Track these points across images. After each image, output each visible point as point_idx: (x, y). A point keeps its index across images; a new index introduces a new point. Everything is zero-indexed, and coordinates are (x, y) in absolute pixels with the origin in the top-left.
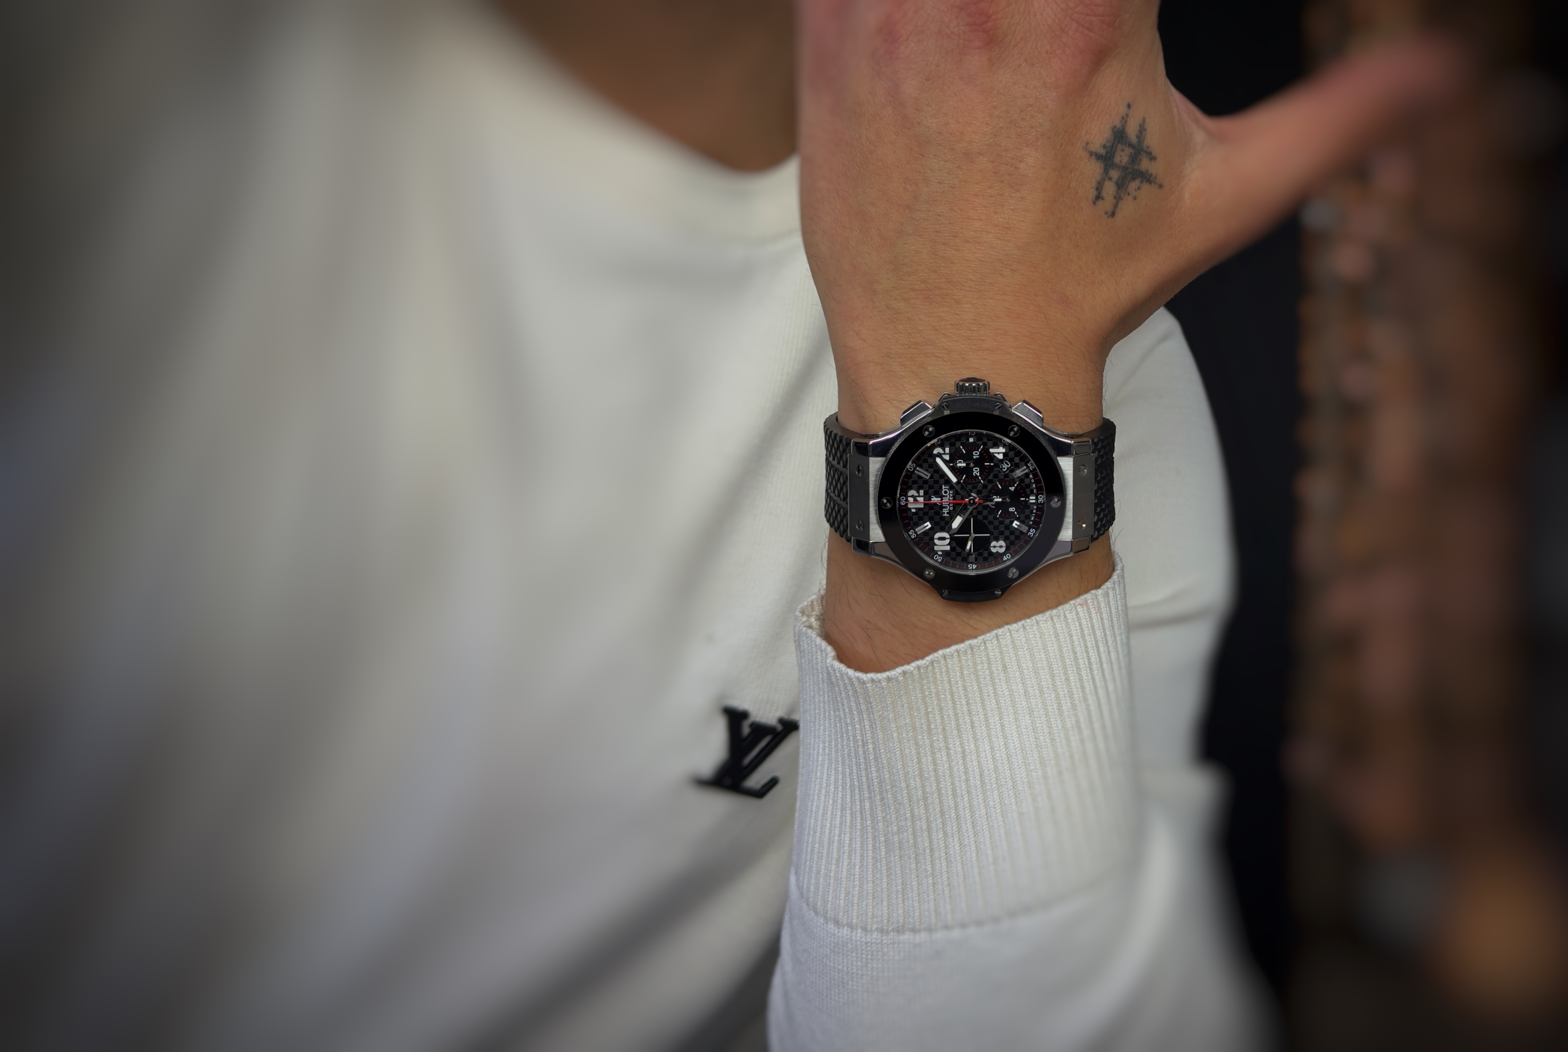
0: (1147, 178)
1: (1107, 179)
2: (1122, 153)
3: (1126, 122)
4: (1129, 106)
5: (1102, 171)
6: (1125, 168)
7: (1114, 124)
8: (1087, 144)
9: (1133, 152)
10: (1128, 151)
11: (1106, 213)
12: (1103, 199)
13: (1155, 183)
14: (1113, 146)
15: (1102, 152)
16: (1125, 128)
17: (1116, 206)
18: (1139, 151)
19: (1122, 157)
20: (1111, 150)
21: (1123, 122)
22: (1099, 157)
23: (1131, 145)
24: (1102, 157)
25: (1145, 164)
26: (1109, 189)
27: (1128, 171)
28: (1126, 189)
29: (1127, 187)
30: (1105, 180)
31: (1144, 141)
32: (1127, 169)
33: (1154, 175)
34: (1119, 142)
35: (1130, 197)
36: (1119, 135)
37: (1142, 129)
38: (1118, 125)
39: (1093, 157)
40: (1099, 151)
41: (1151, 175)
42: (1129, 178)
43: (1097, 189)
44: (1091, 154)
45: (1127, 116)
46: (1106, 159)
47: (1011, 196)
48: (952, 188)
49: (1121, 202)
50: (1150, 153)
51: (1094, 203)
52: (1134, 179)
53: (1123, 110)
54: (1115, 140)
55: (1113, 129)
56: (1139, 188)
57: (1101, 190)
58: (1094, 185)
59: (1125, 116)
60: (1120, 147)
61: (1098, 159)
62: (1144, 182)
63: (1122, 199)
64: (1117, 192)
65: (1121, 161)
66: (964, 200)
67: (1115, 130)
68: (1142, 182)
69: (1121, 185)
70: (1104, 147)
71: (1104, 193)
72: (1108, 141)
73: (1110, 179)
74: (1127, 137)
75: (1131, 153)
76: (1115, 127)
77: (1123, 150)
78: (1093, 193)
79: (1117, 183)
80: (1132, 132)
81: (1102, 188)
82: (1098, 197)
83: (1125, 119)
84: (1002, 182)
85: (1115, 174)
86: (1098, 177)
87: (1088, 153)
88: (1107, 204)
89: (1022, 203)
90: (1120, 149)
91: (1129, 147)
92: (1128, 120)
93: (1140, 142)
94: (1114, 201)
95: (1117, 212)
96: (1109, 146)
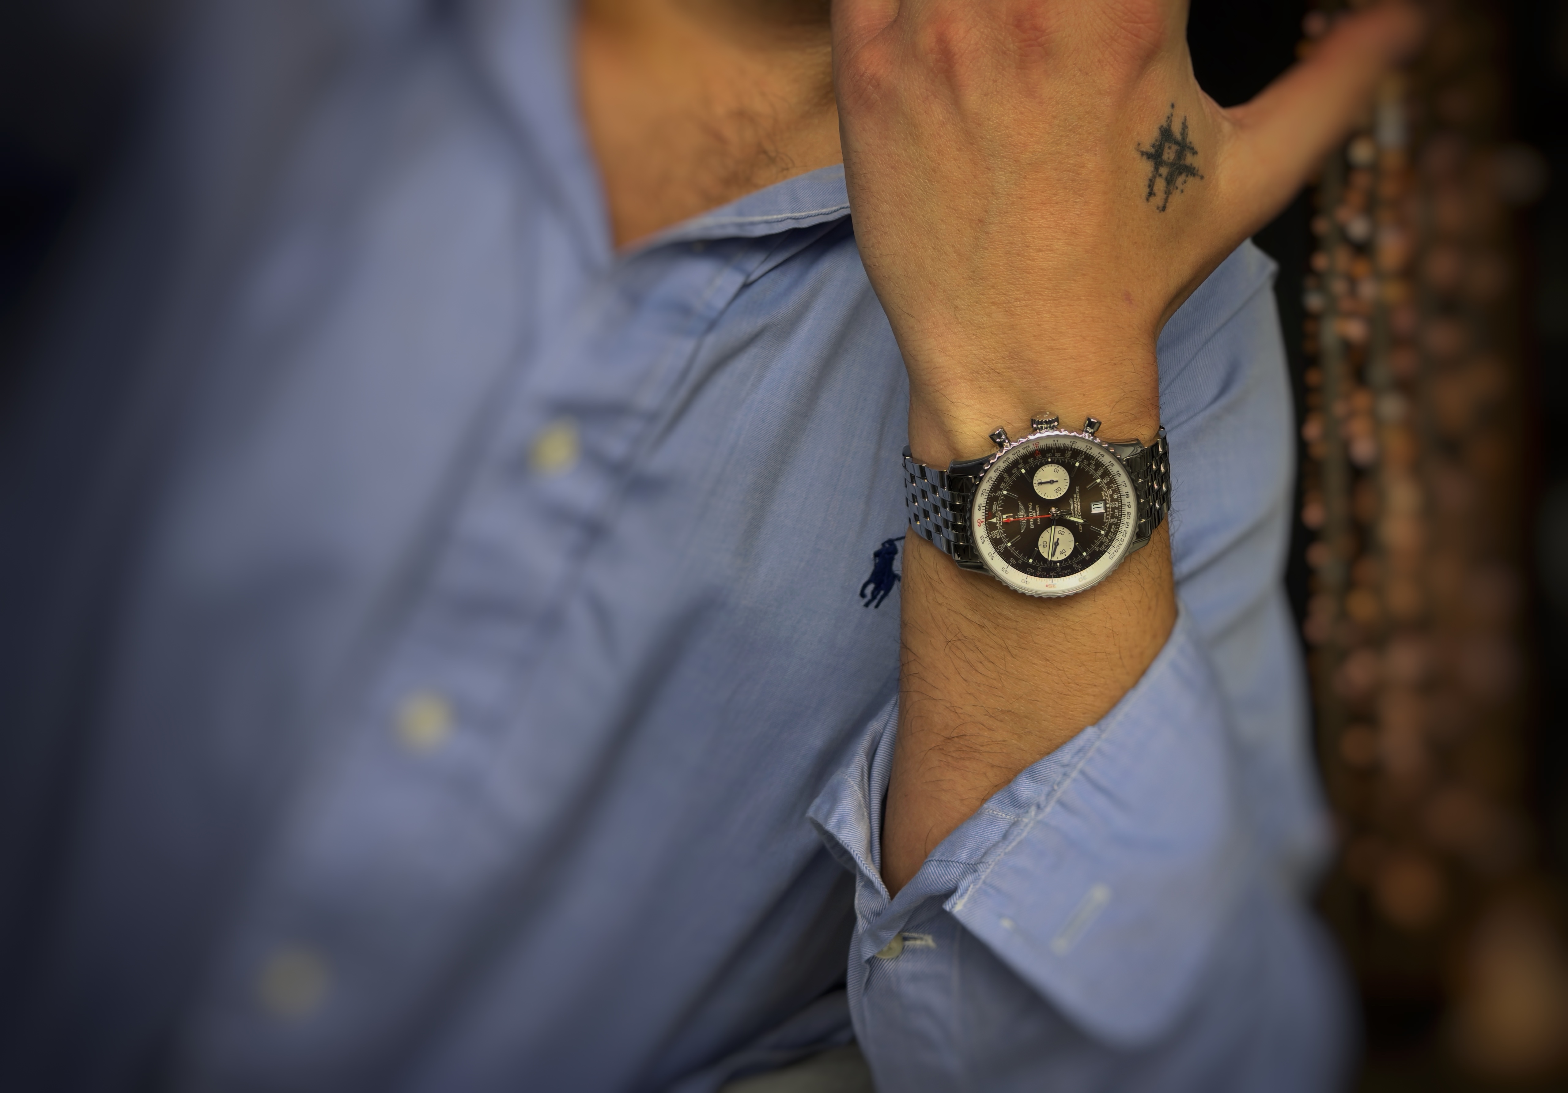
0: (1191, 171)
1: (1157, 176)
2: (1169, 151)
3: (1171, 121)
4: (1173, 106)
5: (1153, 169)
6: (1172, 165)
7: (1162, 124)
8: (1139, 144)
9: (1179, 148)
10: (1175, 148)
11: (1158, 208)
12: (1155, 195)
13: (1198, 175)
14: (1161, 144)
15: (1152, 151)
16: (1170, 127)
17: (1166, 200)
18: (1184, 147)
19: (1169, 154)
20: (1160, 148)
21: (1169, 121)
22: (1149, 156)
23: (1177, 143)
24: (1152, 156)
25: (1189, 159)
26: (1160, 185)
27: (1175, 167)
28: (1175, 184)
29: (1175, 181)
30: (1154, 177)
31: (1187, 137)
32: (1174, 165)
33: (1196, 169)
34: (1166, 140)
35: (1179, 191)
36: (1166, 134)
37: (1185, 126)
38: (1165, 125)
39: (1145, 157)
40: (1149, 151)
41: (1194, 168)
42: (1177, 173)
43: (1149, 186)
44: (1143, 153)
45: (1172, 115)
46: (1155, 156)
47: (1076, 202)
48: (1021, 198)
49: (1170, 196)
50: (1192, 149)
51: (1148, 200)
52: (1180, 173)
53: (1167, 110)
54: (1162, 139)
55: (1160, 129)
56: (1185, 182)
57: (1153, 187)
58: (1147, 183)
59: (1170, 116)
60: (1167, 145)
61: (1148, 158)
62: (1189, 176)
63: (1171, 193)
64: (1167, 188)
65: (1169, 158)
66: (1033, 209)
67: (1162, 129)
68: (1187, 176)
69: (1170, 181)
70: (1153, 146)
71: (1156, 189)
72: (1156, 140)
73: (1160, 175)
74: (1173, 135)
75: (1177, 150)
76: (1162, 126)
77: (1170, 148)
78: (1146, 190)
79: (1166, 179)
80: (1176, 129)
81: (1153, 184)
82: (1151, 194)
83: (1169, 118)
84: (1066, 189)
85: (1164, 171)
86: (1150, 175)
87: (1139, 152)
88: (1158, 200)
89: (1085, 207)
90: (1167, 147)
91: (1175, 144)
92: (1173, 119)
93: (1184, 139)
94: (1164, 196)
95: (1167, 205)
96: (1157, 145)
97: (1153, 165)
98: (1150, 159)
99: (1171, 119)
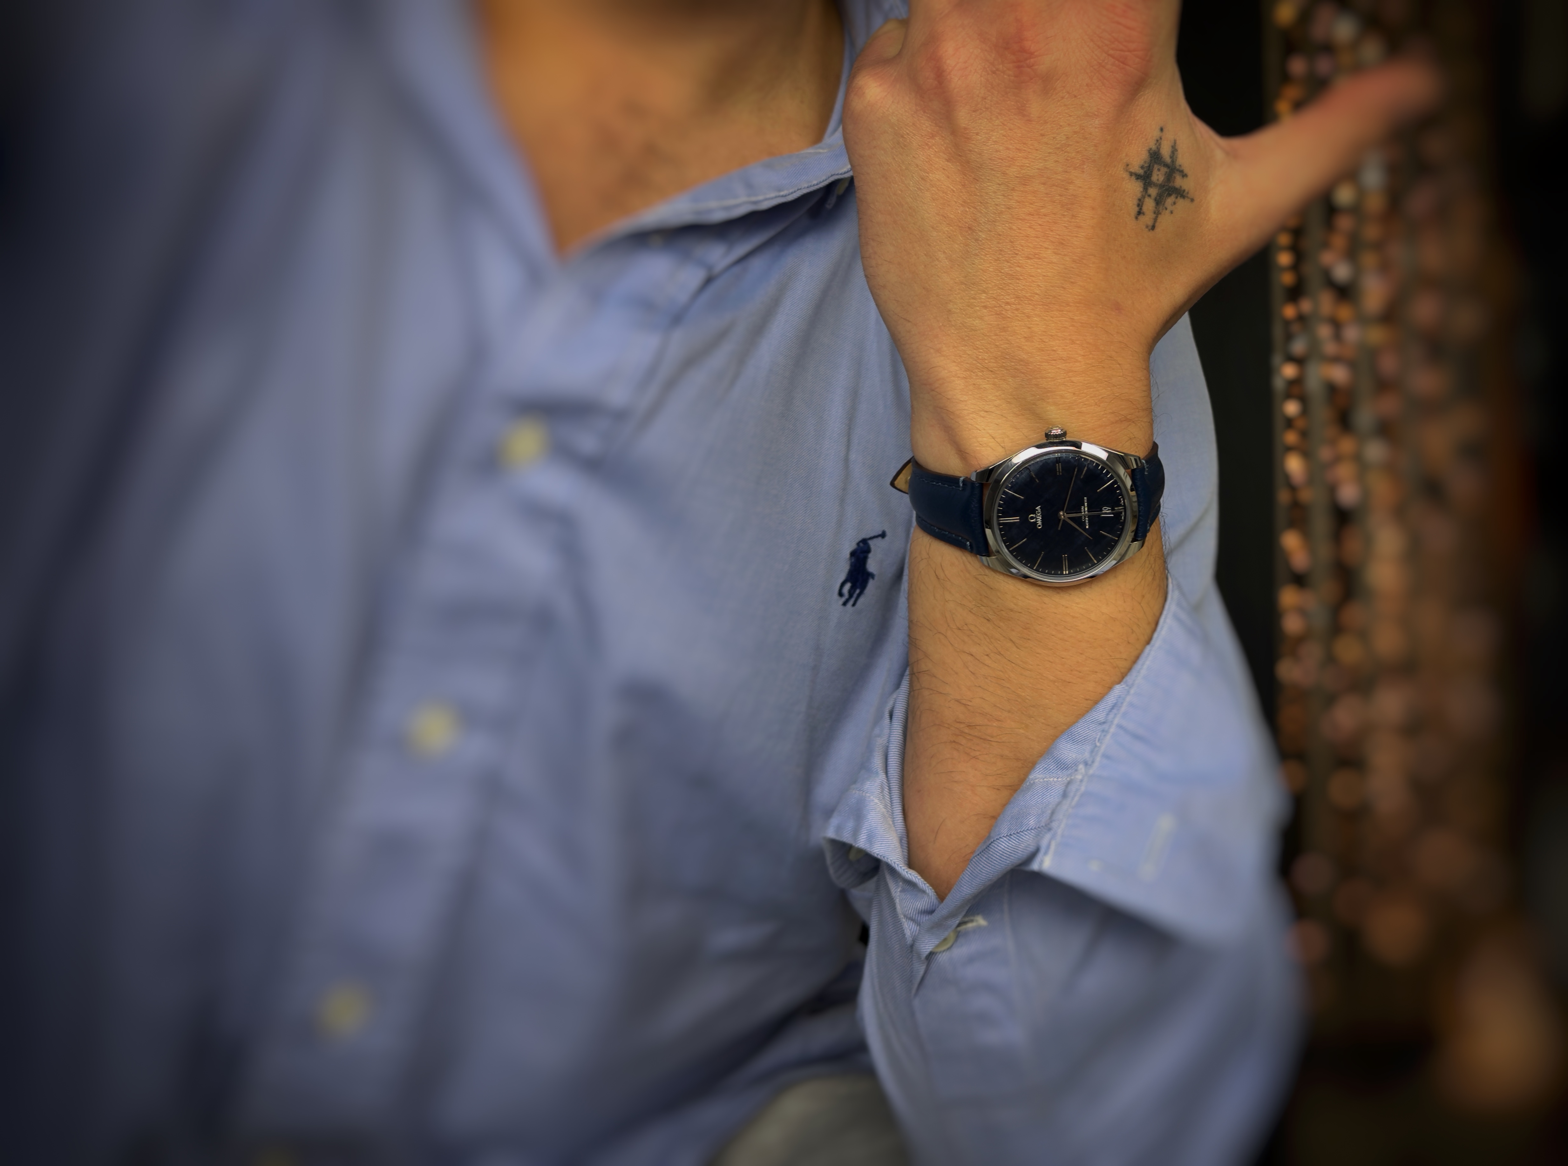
7: (1151, 147)
31: (1176, 160)
32: (1164, 186)
34: (1155, 162)
36: (1155, 156)
38: (1154, 148)
46: (1145, 178)
50: (1182, 172)
59: (1158, 139)
61: (1137, 179)
67: (1151, 151)
78: (1135, 209)
83: (1159, 141)
84: (1054, 202)
88: (1148, 218)
89: (1073, 220)
90: (1156, 170)
91: (1164, 166)
92: (1162, 142)
93: (1173, 162)
94: (1154, 216)
95: (1157, 224)
96: (1147, 167)
97: (1142, 186)
98: (1139, 180)
99: (1161, 143)
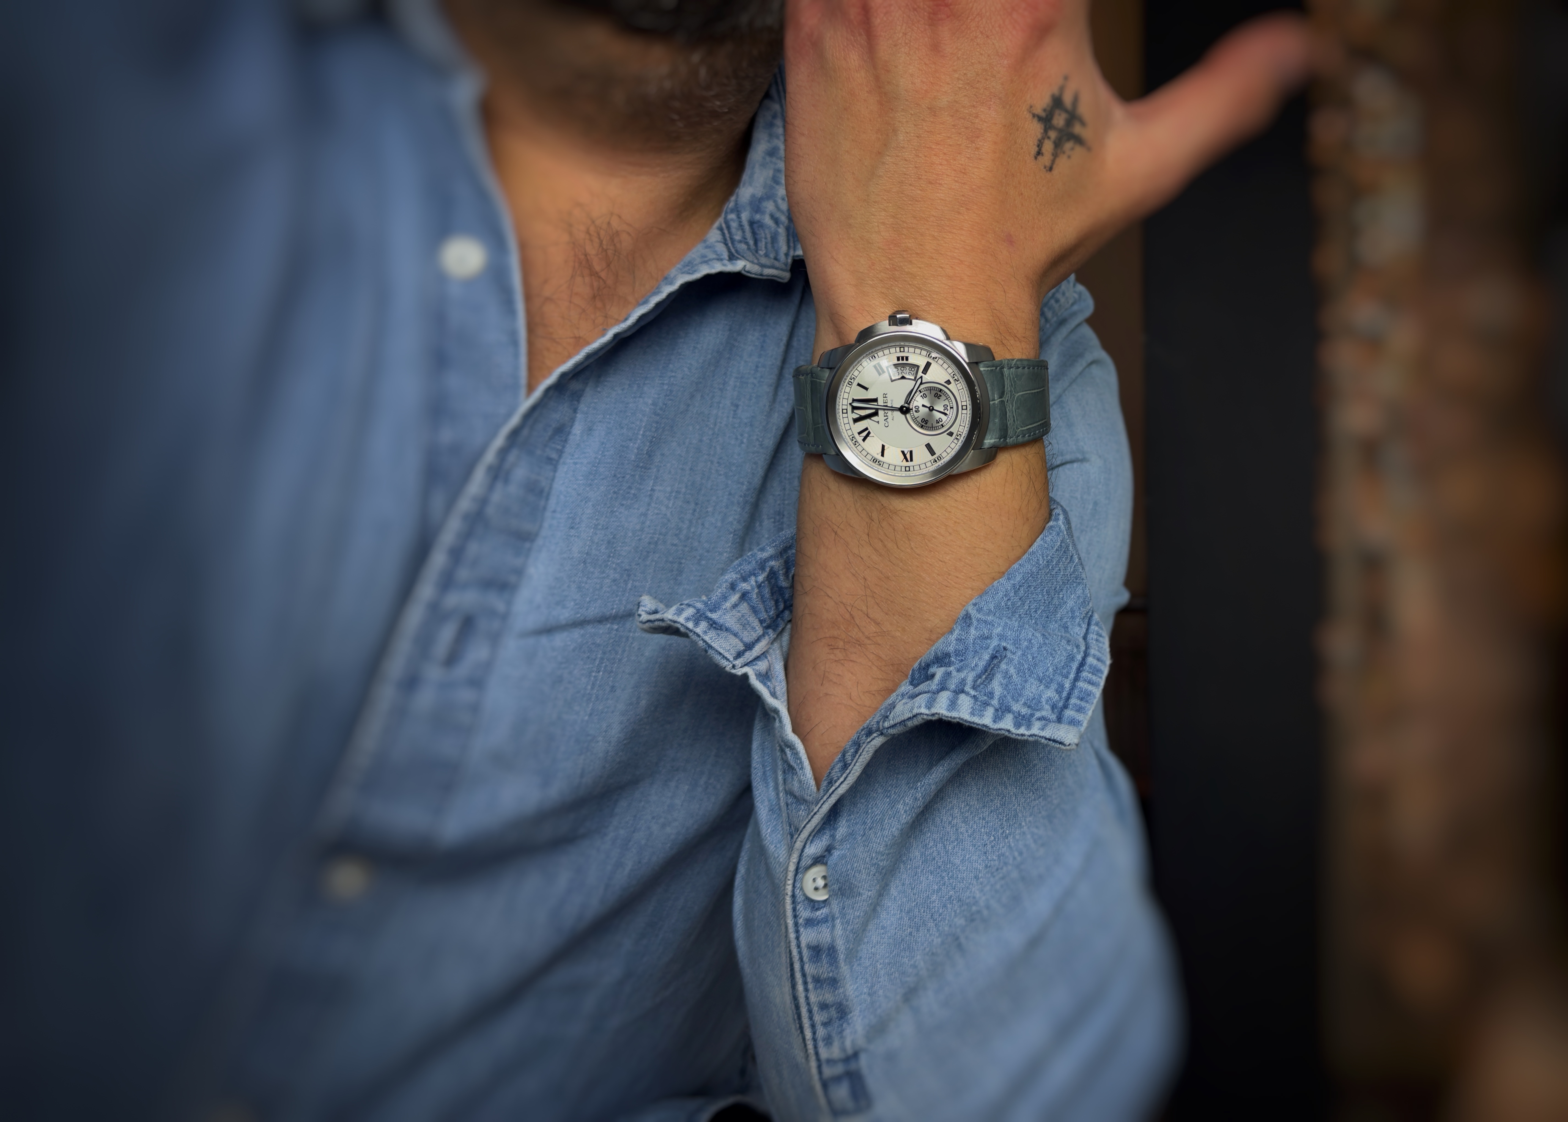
0: (1080, 141)
1: (1046, 138)
2: (1059, 117)
3: (1063, 92)
4: (1066, 79)
5: (1042, 131)
6: (1060, 131)
7: (1054, 92)
8: (1031, 107)
9: (1068, 117)
10: (1065, 116)
11: (1045, 167)
12: (1043, 155)
13: (1085, 146)
14: (1051, 110)
15: (1043, 114)
16: (1062, 97)
17: (1053, 162)
18: (1073, 117)
19: (1059, 120)
20: (1050, 114)
21: (1061, 91)
22: (1040, 119)
23: (1066, 111)
24: (1043, 119)
25: (1078, 129)
26: (1048, 146)
27: (1064, 133)
28: (1062, 149)
29: (1063, 146)
30: (1043, 139)
31: (1077, 109)
32: (1063, 131)
33: (1084, 138)
34: (1057, 107)
35: (1065, 156)
36: (1057, 102)
37: (1076, 99)
38: (1057, 94)
39: (1036, 120)
40: (1040, 114)
41: (1082, 138)
42: (1064, 139)
43: (1038, 146)
44: (1034, 115)
45: (1065, 87)
46: (1046, 120)
47: (967, 146)
49: (1057, 158)
50: (1082, 120)
51: (1036, 158)
52: (1068, 140)
53: (1060, 82)
54: (1053, 105)
55: (1052, 97)
56: (1072, 149)
57: (1041, 147)
58: (1036, 143)
59: (1062, 86)
60: (1057, 112)
62: (1077, 145)
63: (1059, 156)
64: (1055, 150)
65: (1058, 124)
66: (928, 147)
67: (1054, 97)
68: (1075, 144)
69: (1058, 144)
70: (1045, 110)
71: (1044, 150)
72: (1048, 106)
74: (1064, 104)
76: (1054, 94)
77: (1060, 115)
78: (1034, 150)
79: (1055, 142)
80: (1068, 99)
81: (1042, 145)
82: (1039, 153)
83: (1062, 89)
84: (960, 134)
85: (1053, 134)
86: (1040, 136)
87: (1031, 115)
88: (1046, 159)
90: (1057, 114)
93: (1074, 109)
94: (1052, 158)
95: (1054, 166)
96: (1049, 110)
97: (1043, 126)
98: (1040, 122)
99: (1064, 90)
